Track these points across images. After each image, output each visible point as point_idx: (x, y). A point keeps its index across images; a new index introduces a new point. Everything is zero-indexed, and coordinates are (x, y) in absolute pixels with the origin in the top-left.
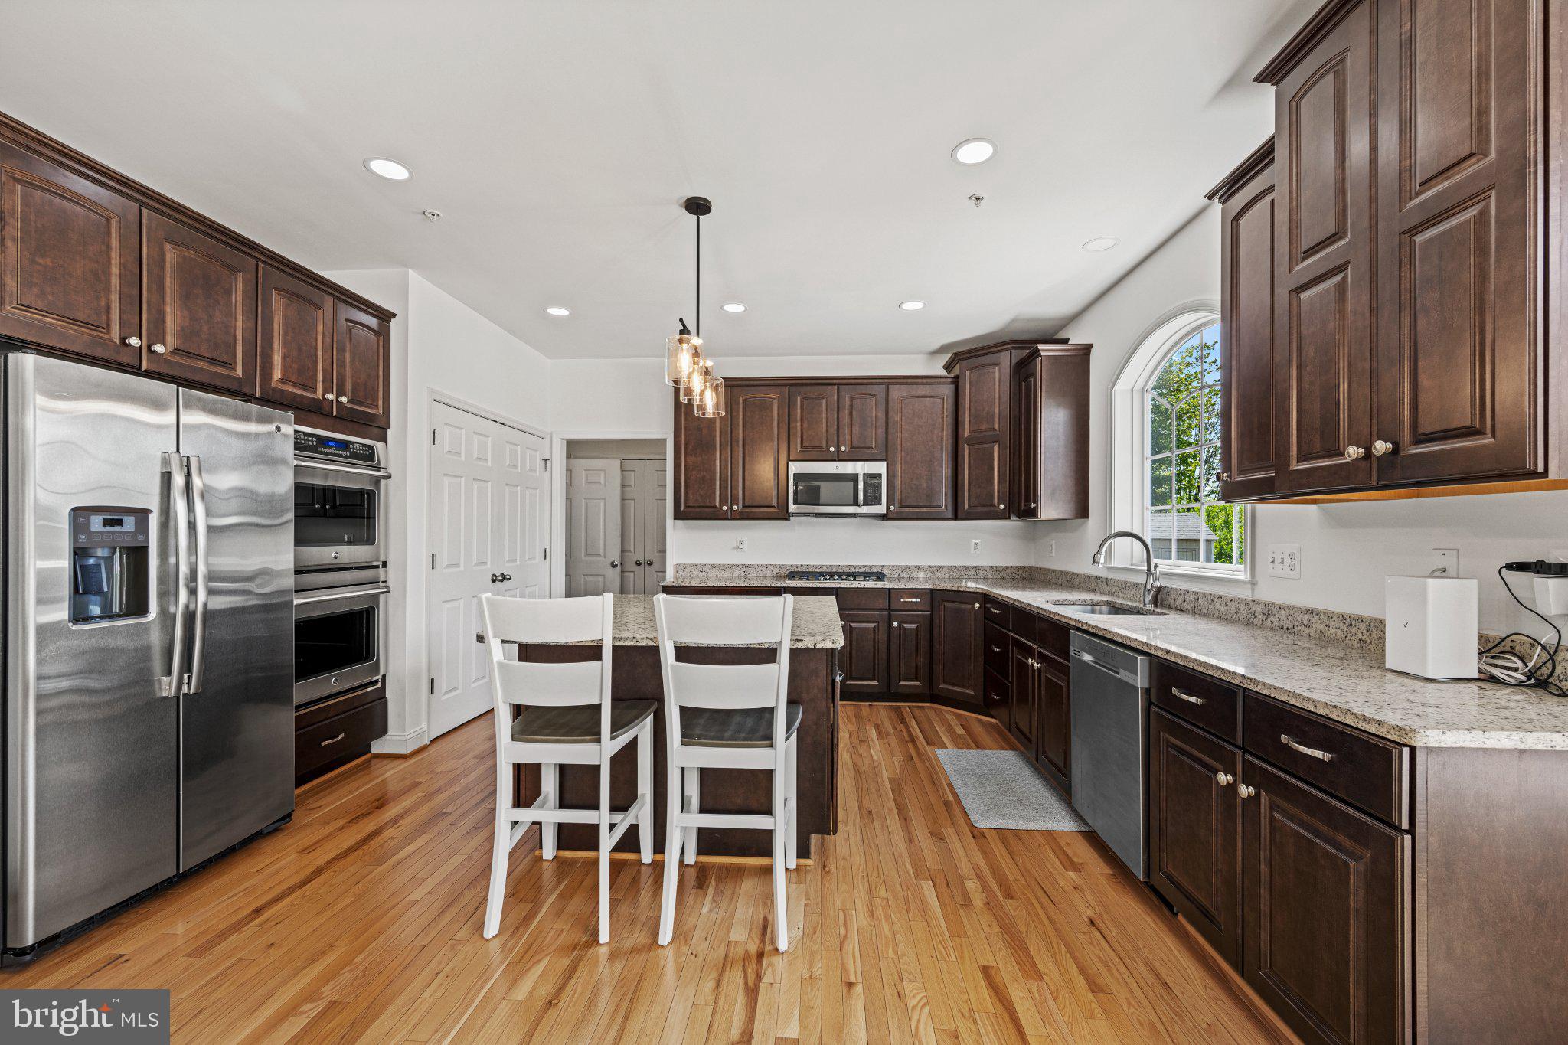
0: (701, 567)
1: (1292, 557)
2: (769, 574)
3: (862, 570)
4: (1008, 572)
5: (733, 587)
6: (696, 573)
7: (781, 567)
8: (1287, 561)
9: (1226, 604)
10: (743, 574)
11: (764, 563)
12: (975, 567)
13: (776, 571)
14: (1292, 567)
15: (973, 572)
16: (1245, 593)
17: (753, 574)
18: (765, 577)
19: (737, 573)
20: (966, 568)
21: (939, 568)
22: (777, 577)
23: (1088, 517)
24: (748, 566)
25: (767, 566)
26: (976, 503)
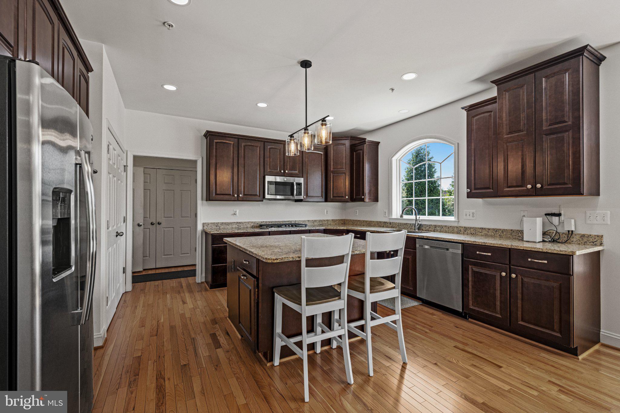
0: (217, 224)
1: (473, 214)
2: (249, 226)
3: (288, 223)
4: (338, 221)
5: (247, 232)
6: (214, 227)
7: (254, 223)
8: (471, 215)
9: (448, 228)
10: (237, 226)
11: (247, 221)
12: (327, 220)
13: (253, 224)
14: (473, 216)
15: (326, 222)
16: (456, 225)
17: (242, 226)
18: (247, 227)
19: (234, 226)
20: (324, 220)
21: (315, 221)
22: (253, 227)
23: (378, 201)
24: (240, 223)
25: (248, 223)
26: (336, 195)
